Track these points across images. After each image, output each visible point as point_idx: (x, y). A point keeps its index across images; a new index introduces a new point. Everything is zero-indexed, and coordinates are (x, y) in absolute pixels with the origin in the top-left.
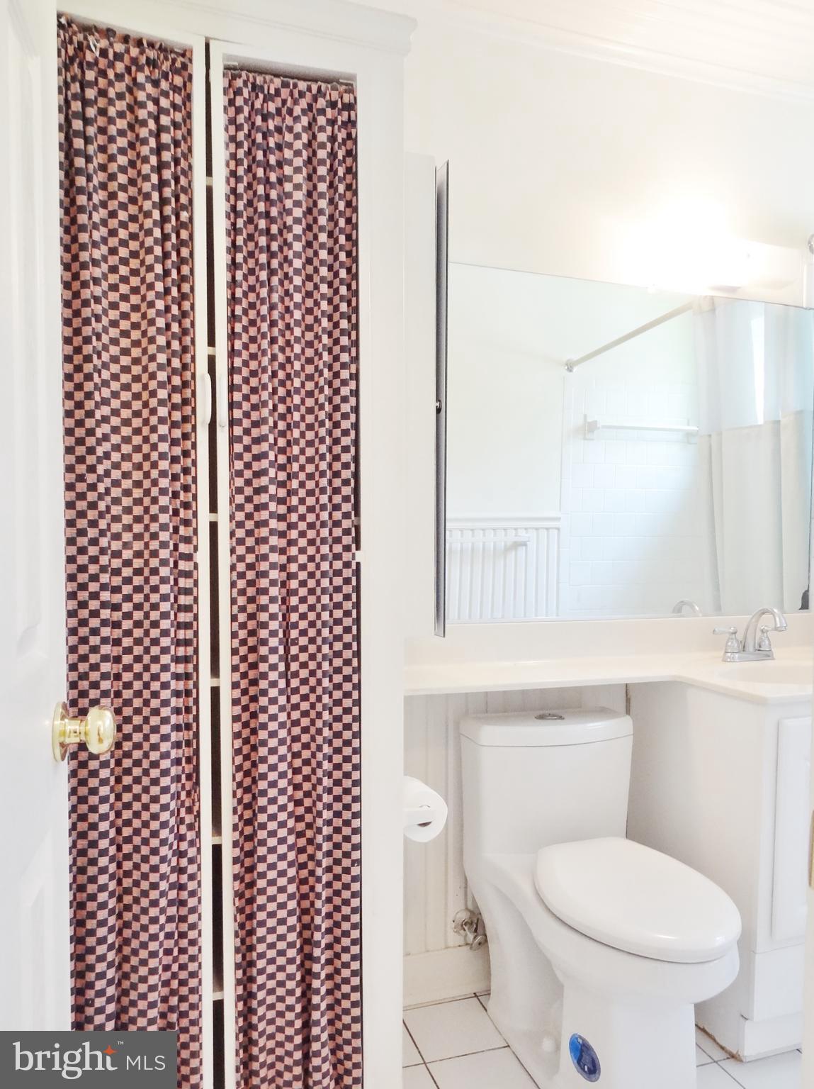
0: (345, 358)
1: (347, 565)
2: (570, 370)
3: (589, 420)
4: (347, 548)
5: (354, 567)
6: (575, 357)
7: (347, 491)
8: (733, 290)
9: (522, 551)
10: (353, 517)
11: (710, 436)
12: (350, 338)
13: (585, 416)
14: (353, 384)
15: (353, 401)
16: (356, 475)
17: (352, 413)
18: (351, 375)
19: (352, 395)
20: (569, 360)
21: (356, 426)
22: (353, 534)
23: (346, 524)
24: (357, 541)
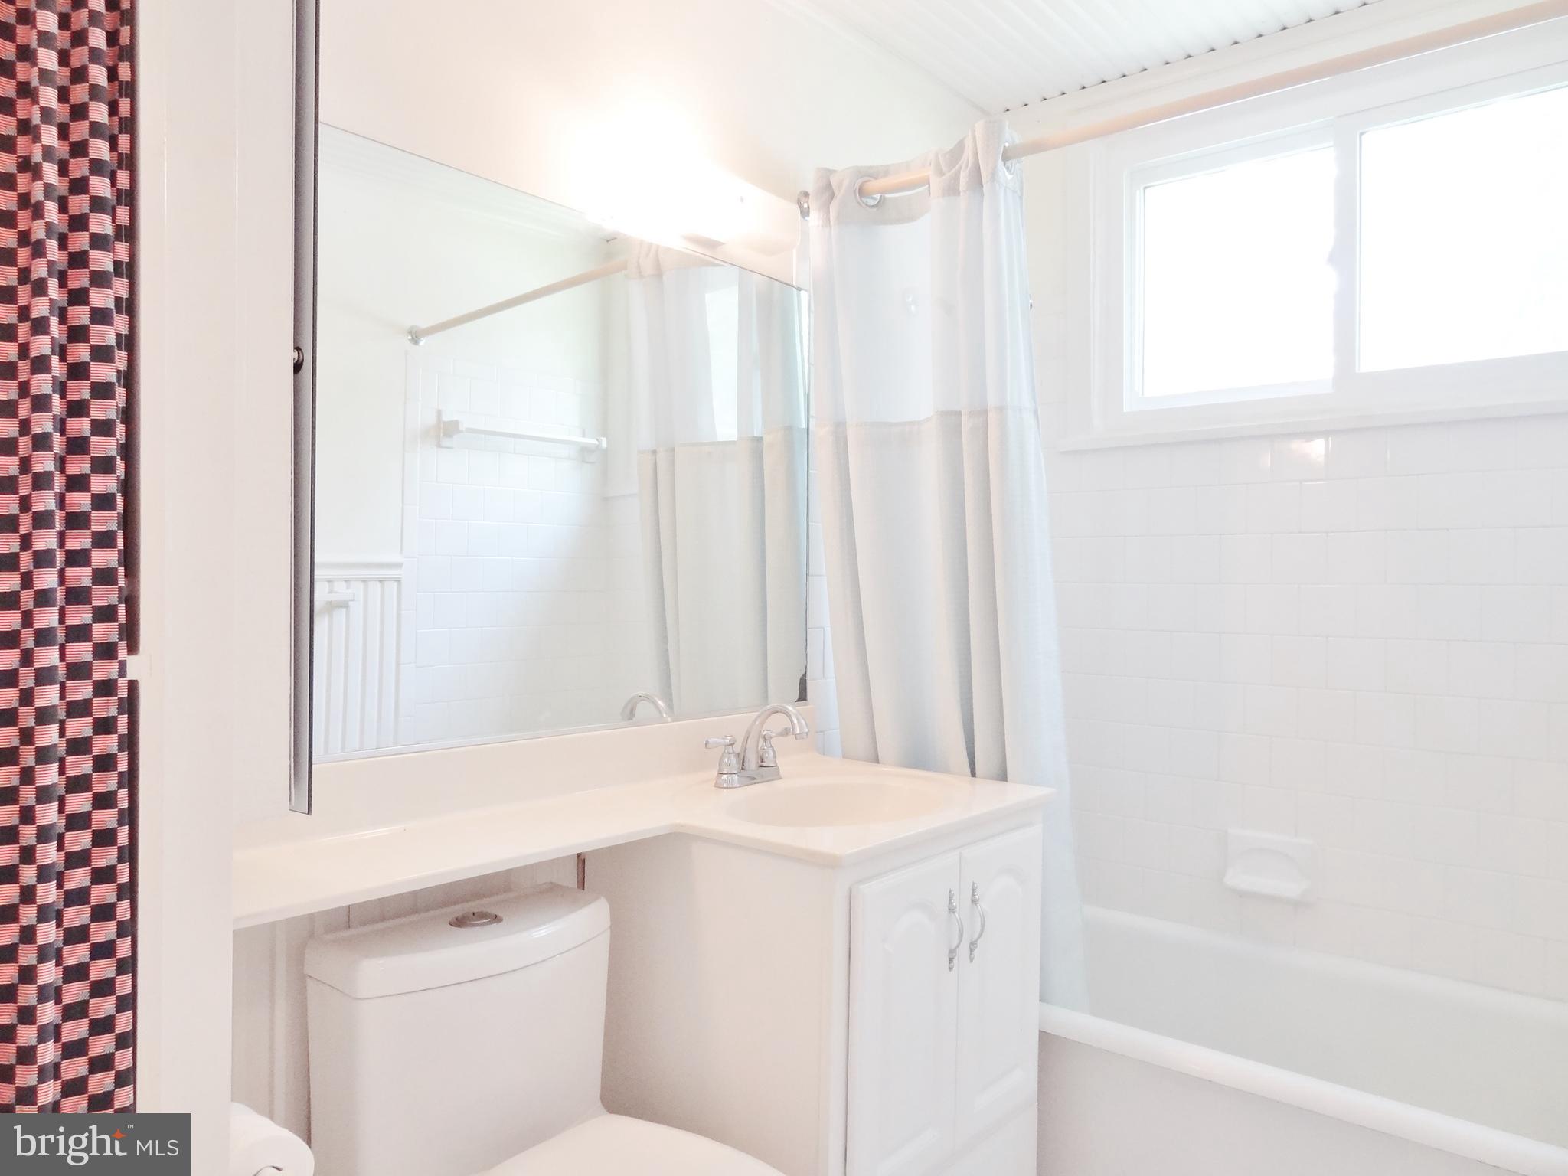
0: (102, 224)
1: (105, 688)
2: (415, 340)
3: (446, 418)
4: (106, 651)
5: (123, 692)
6: (423, 324)
7: (107, 521)
8: (712, 244)
9: (340, 615)
10: (122, 581)
11: (654, 452)
12: (113, 184)
13: (439, 413)
14: (121, 287)
15: (121, 323)
16: (129, 486)
17: (120, 349)
18: (117, 264)
19: (119, 310)
20: (412, 327)
21: (129, 378)
22: (122, 619)
23: (103, 596)
24: (130, 633)
